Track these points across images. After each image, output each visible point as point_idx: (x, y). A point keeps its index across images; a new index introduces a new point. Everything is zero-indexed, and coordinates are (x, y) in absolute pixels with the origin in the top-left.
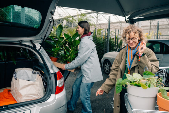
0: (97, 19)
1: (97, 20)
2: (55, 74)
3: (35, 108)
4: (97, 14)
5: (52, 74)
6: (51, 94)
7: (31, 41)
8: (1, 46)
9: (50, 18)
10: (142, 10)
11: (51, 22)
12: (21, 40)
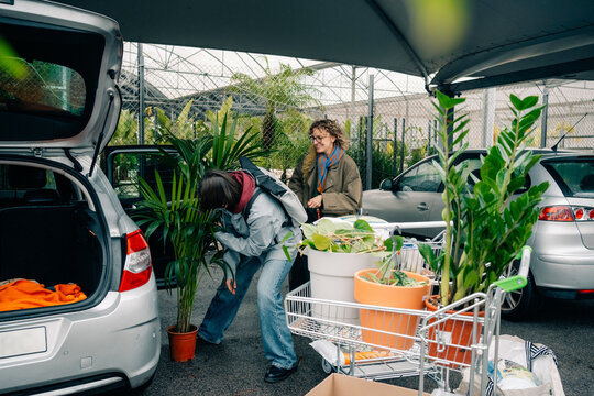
0: (353, 84)
1: (354, 89)
2: (123, 239)
3: (59, 323)
4: (354, 69)
5: (113, 238)
6: (109, 290)
7: (67, 152)
8: (3, 165)
9: (111, 89)
10: (474, 54)
11: (112, 98)
12: (39, 149)
